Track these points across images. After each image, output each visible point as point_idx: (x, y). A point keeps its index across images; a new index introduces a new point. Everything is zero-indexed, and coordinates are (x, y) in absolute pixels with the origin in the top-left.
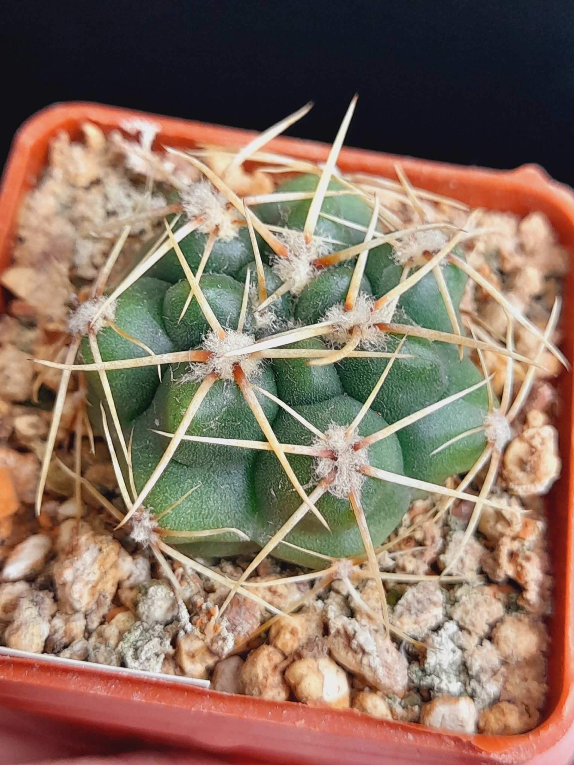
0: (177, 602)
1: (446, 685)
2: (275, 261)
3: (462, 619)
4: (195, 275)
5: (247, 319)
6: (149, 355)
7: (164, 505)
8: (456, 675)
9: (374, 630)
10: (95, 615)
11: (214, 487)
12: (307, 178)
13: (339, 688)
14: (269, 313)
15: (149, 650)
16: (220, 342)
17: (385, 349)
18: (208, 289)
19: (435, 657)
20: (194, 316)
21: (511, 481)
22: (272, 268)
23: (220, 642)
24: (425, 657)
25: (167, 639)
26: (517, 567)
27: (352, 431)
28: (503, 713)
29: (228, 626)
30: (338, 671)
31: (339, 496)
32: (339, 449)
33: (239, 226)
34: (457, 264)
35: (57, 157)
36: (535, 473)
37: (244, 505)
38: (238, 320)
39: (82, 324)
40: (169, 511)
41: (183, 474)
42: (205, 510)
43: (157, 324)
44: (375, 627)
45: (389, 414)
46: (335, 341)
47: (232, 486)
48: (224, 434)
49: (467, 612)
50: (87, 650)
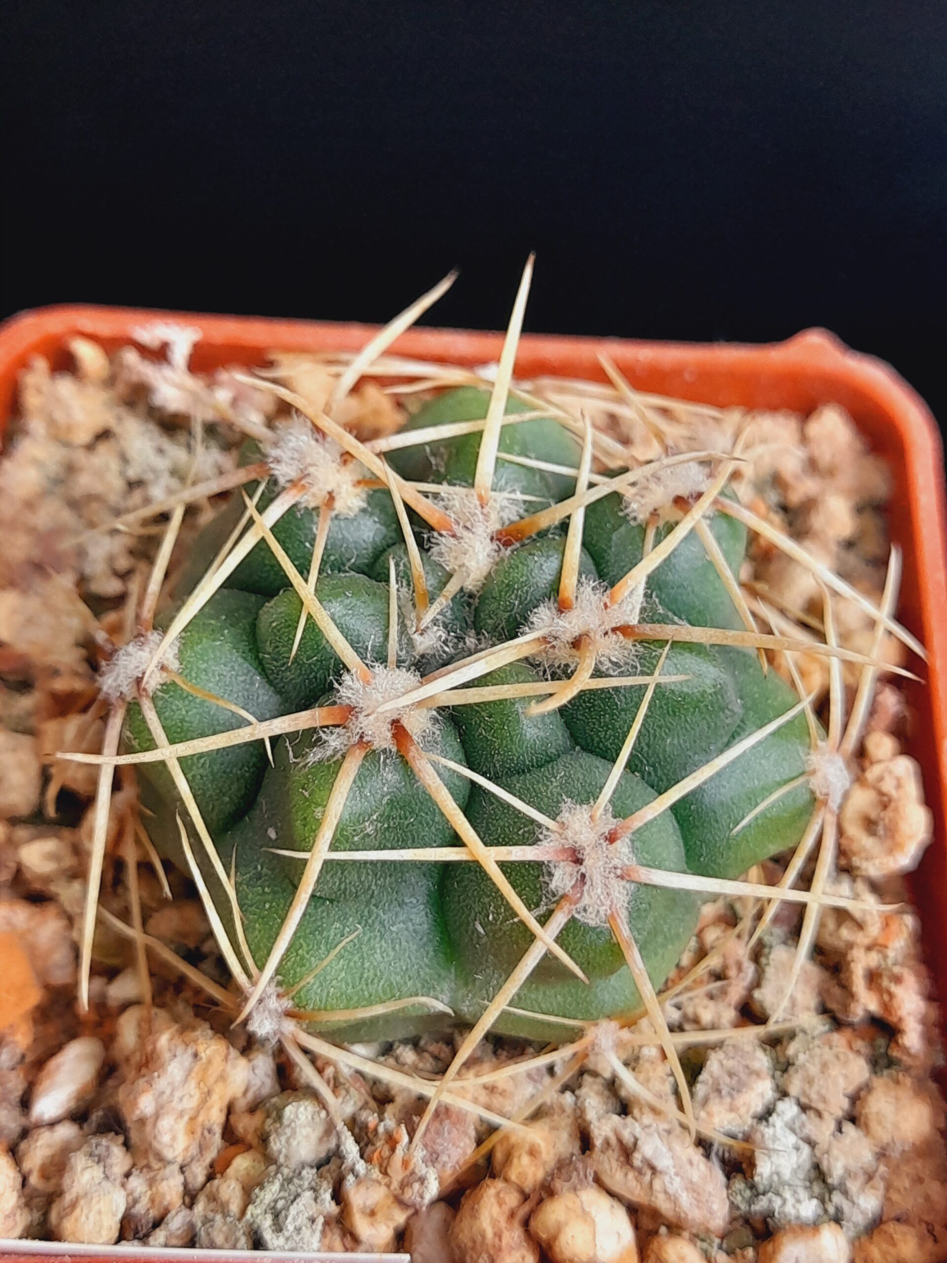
0: (335, 1127)
1: (794, 1206)
2: (433, 540)
3: (804, 1093)
4: (306, 580)
5: (400, 641)
6: (250, 724)
7: (298, 969)
8: (806, 1188)
9: (665, 1131)
10: (198, 1164)
11: (379, 931)
12: (461, 394)
13: (619, 1234)
14: (436, 628)
15: (298, 1213)
16: (364, 688)
17: (636, 667)
18: (330, 601)
19: (769, 1164)
20: (313, 649)
21: (854, 854)
22: (429, 554)
23: (416, 1186)
24: (752, 1165)
25: (325, 1191)
26: (882, 996)
27: (600, 811)
28: (892, 1242)
29: (425, 1156)
30: (613, 1207)
31: (592, 923)
32: (585, 845)
33: (366, 489)
34: (730, 512)
35: (32, 400)
36: (893, 837)
37: (431, 953)
38: (386, 647)
39: (126, 683)
40: (310, 979)
41: (325, 914)
42: (369, 971)
43: (250, 668)
44: (666, 1126)
45: (653, 774)
46: (550, 663)
47: (410, 924)
48: (388, 841)
49: (810, 1081)
50: (191, 1226)
